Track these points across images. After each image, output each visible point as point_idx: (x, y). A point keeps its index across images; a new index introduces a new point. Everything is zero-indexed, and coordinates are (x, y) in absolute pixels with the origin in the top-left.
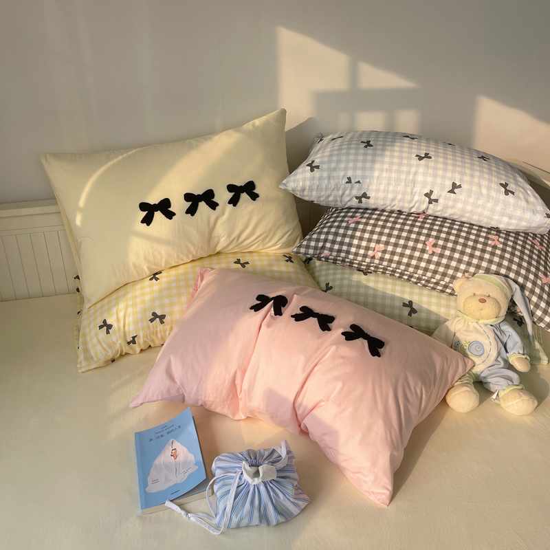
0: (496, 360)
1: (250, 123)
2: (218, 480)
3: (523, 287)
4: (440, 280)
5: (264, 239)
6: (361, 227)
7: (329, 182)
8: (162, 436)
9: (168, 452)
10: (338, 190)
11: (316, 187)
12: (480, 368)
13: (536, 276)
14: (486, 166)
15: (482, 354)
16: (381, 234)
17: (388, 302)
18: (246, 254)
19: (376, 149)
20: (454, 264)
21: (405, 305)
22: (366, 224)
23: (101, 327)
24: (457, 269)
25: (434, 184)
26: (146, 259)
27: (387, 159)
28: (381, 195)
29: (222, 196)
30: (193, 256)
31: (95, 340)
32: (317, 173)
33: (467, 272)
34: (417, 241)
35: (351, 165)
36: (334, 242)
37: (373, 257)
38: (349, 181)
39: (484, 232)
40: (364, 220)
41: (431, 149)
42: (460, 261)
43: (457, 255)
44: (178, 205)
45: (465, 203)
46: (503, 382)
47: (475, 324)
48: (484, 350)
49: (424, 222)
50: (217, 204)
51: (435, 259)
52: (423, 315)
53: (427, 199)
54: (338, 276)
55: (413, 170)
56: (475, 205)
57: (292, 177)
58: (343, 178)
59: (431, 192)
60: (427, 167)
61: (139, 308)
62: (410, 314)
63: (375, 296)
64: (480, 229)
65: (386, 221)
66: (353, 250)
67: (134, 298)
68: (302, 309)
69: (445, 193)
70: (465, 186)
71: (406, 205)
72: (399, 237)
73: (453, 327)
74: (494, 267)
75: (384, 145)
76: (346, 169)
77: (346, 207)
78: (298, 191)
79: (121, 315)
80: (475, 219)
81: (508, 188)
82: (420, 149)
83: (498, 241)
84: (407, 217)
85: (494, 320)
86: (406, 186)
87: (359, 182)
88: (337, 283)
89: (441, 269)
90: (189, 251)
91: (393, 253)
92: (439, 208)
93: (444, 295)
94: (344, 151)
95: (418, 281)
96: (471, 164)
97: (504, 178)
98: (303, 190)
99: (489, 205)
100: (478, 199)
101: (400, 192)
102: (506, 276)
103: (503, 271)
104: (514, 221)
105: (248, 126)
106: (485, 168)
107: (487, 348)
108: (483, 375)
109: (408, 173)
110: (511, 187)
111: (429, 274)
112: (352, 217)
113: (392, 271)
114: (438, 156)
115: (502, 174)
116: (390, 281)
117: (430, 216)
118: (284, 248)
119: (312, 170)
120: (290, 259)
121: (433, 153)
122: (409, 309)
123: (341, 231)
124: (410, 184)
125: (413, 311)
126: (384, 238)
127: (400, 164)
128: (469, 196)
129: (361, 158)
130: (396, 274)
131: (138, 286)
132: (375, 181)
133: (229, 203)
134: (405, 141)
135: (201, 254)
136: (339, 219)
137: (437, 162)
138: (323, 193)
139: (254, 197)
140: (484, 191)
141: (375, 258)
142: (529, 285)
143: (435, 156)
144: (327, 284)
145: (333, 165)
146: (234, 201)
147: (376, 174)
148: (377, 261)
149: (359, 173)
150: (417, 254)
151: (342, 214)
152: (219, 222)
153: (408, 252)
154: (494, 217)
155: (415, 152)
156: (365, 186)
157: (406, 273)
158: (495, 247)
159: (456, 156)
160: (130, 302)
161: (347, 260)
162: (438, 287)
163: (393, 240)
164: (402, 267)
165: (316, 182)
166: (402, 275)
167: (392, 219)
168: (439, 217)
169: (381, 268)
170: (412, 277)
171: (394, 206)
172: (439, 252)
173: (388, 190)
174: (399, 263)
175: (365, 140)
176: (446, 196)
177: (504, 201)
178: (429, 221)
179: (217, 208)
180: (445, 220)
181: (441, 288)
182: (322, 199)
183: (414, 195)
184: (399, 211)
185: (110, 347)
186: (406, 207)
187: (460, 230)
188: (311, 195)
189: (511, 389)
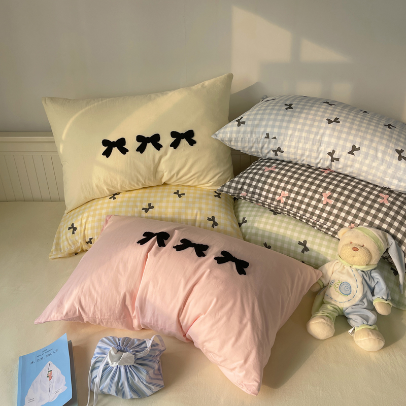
0: (361, 300)
3: (400, 243)
4: (331, 227)
5: (198, 177)
6: (273, 175)
7: (251, 136)
10: (258, 143)
11: (240, 140)
12: (346, 305)
14: (388, 133)
15: (347, 295)
16: (287, 183)
17: (287, 240)
18: (185, 188)
19: (294, 112)
20: (343, 215)
21: (300, 243)
22: (278, 173)
23: (70, 228)
25: (336, 145)
26: (106, 183)
27: (301, 121)
28: (292, 150)
29: (166, 140)
30: (142, 184)
32: (242, 128)
33: (353, 223)
35: (271, 123)
36: (250, 185)
38: (268, 136)
39: (377, 190)
40: (277, 170)
41: (342, 115)
42: (348, 213)
43: (346, 208)
44: (132, 144)
45: (362, 163)
47: (349, 268)
48: (351, 291)
49: (326, 177)
50: (161, 146)
51: (328, 208)
52: (314, 254)
53: (330, 157)
54: (254, 213)
55: (321, 131)
56: (370, 166)
57: (222, 130)
58: (262, 134)
59: (334, 151)
60: (334, 129)
61: (97, 218)
62: (303, 251)
64: (375, 187)
65: (295, 173)
66: (264, 193)
69: (345, 154)
70: (363, 149)
71: (313, 161)
72: (301, 187)
73: (332, 267)
75: (303, 109)
76: (266, 126)
77: (267, 157)
78: (226, 141)
79: (84, 221)
80: (370, 178)
81: (402, 154)
82: (333, 114)
83: (386, 200)
84: (314, 171)
85: (364, 267)
86: (313, 144)
87: (275, 138)
88: (251, 218)
90: (138, 180)
91: (295, 200)
92: (340, 166)
93: (334, 240)
94: (268, 111)
95: (314, 225)
96: (374, 130)
97: (402, 144)
98: (230, 141)
99: (382, 168)
100: (373, 161)
101: (308, 150)
102: (387, 231)
103: (385, 226)
104: (402, 184)
106: (387, 135)
107: (354, 289)
109: (317, 134)
111: (322, 221)
112: (269, 166)
113: (293, 214)
114: (346, 121)
115: (401, 142)
116: (293, 222)
117: (335, 172)
118: (215, 186)
119: (239, 125)
120: (218, 195)
121: (343, 118)
122: (302, 247)
123: (257, 177)
124: (317, 144)
125: (306, 249)
126: (289, 187)
127: (311, 126)
128: (366, 158)
129: (280, 118)
130: (297, 217)
131: (101, 202)
132: (288, 138)
133: (171, 146)
134: (323, 106)
135: (148, 183)
136: (259, 167)
137: (343, 126)
138: (246, 145)
139: (192, 143)
140: (380, 155)
141: (280, 202)
143: (344, 121)
144: (244, 218)
145: (256, 122)
146: (175, 145)
147: (290, 132)
148: (282, 205)
149: (276, 130)
150: (314, 203)
151: (263, 164)
152: (163, 160)
153: (306, 200)
154: (385, 178)
155: (327, 116)
156: (280, 142)
157: (304, 217)
158: (382, 205)
159: (362, 122)
160: (92, 213)
161: (259, 201)
162: (329, 233)
163: (296, 189)
164: (301, 212)
165: (241, 135)
166: (301, 218)
167: (300, 172)
168: (341, 174)
169: (285, 211)
170: (309, 221)
171: (303, 160)
172: (332, 203)
173: (298, 147)
174: (299, 208)
175: (288, 103)
176: (346, 157)
177: (396, 165)
178: (331, 176)
179: (161, 149)
180: (345, 177)
181: (331, 234)
182: (246, 149)
183: (320, 153)
184: (308, 165)
185: (74, 244)
186: (313, 162)
187: (355, 187)
188: (237, 146)
189: (364, 327)
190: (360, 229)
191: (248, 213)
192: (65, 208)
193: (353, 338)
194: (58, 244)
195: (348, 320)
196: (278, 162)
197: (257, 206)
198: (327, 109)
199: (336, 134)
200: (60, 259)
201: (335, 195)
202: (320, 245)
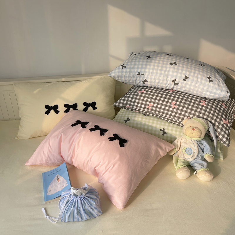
0: (197, 156)
3: (214, 125)
4: (177, 120)
6: (143, 95)
7: (130, 74)
10: (134, 77)
11: (124, 76)
13: (221, 120)
14: (202, 69)
15: (191, 154)
16: (152, 98)
17: (154, 129)
19: (152, 60)
20: (183, 113)
21: (161, 130)
22: (146, 94)
24: (184, 115)
25: (176, 76)
27: (156, 64)
28: (153, 80)
32: (125, 69)
33: (189, 117)
34: (167, 102)
35: (140, 66)
36: (131, 101)
37: (148, 109)
38: (139, 74)
39: (199, 99)
40: (145, 92)
41: (177, 60)
42: (186, 112)
43: (185, 109)
45: (190, 85)
46: (199, 166)
47: (190, 140)
48: (192, 152)
49: (172, 94)
51: (175, 110)
52: (169, 135)
53: (173, 83)
54: (134, 115)
55: (168, 69)
56: (195, 87)
58: (136, 72)
59: (175, 80)
60: (174, 68)
62: (163, 135)
63: (148, 126)
64: (197, 97)
65: (155, 93)
66: (139, 105)
69: (181, 81)
70: (191, 78)
71: (164, 85)
72: (159, 100)
73: (180, 140)
74: (201, 115)
76: (138, 68)
77: (138, 85)
78: (116, 77)
80: (195, 93)
81: (210, 79)
82: (172, 60)
83: (204, 103)
84: (165, 91)
85: (198, 138)
86: (164, 77)
87: (143, 74)
88: (133, 118)
89: (177, 115)
91: (157, 107)
92: (179, 87)
93: (179, 127)
94: (138, 60)
95: (168, 120)
96: (195, 67)
97: (210, 74)
98: (118, 77)
99: (201, 87)
100: (196, 83)
101: (161, 80)
102: (207, 119)
103: (205, 117)
104: (212, 94)
106: (201, 70)
107: (193, 151)
108: (192, 163)
109: (165, 71)
110: (212, 79)
111: (172, 117)
112: (140, 90)
113: (156, 115)
114: (180, 64)
115: (209, 73)
116: (156, 119)
117: (175, 91)
119: (122, 68)
121: (178, 62)
122: (163, 132)
123: (135, 97)
124: (166, 76)
125: (165, 133)
126: (153, 100)
127: (162, 67)
128: (192, 82)
129: (145, 63)
130: (158, 117)
132: (150, 74)
134: (166, 56)
136: (135, 91)
137: (179, 66)
138: (127, 79)
140: (199, 80)
141: (149, 109)
142: (217, 124)
144: (128, 118)
145: (132, 66)
147: (151, 71)
148: (150, 111)
150: (167, 108)
151: (136, 89)
153: (163, 107)
154: (203, 92)
155: (170, 61)
156: (146, 76)
157: (162, 116)
158: (203, 106)
159: (188, 64)
161: (137, 109)
163: (157, 101)
164: (161, 114)
165: (124, 74)
166: (160, 117)
167: (157, 92)
168: (179, 92)
169: (152, 114)
170: (165, 118)
171: (159, 86)
172: (177, 107)
173: (156, 78)
174: (159, 112)
175: (148, 55)
177: (208, 85)
178: (174, 93)
180: (182, 93)
181: (177, 124)
182: (127, 81)
183: (168, 81)
184: (161, 88)
187: (188, 98)
188: (122, 79)
189: (202, 170)
198: (169, 58)
199: (176, 70)
201: (178, 103)
202: (172, 130)
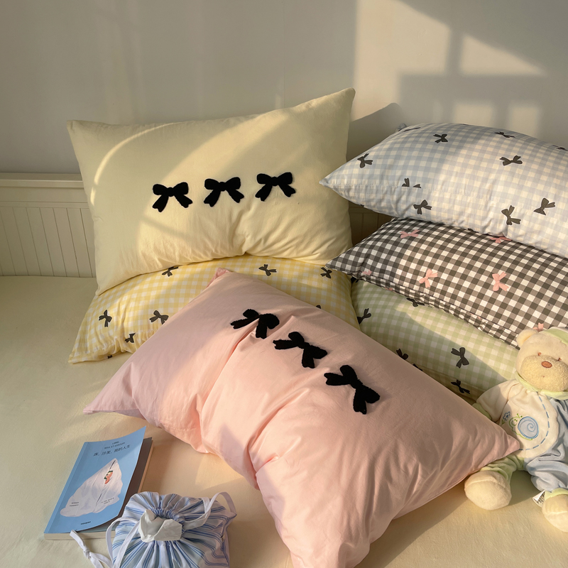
0: (555, 448)
1: (306, 103)
2: (120, 524)
4: (504, 327)
5: (297, 246)
6: (414, 244)
7: (381, 183)
8: (108, 452)
9: (104, 473)
10: (392, 193)
11: (364, 188)
12: (529, 454)
15: (532, 438)
16: (437, 256)
17: (434, 345)
18: (277, 260)
19: (450, 146)
20: (525, 308)
21: (454, 352)
22: (422, 241)
23: (101, 318)
24: (528, 316)
25: (516, 198)
26: (157, 250)
27: (460, 160)
28: (445, 206)
29: (250, 187)
30: (212, 254)
31: (93, 331)
32: (368, 169)
33: (542, 322)
34: (481, 271)
35: (412, 163)
36: (377, 259)
37: (423, 285)
38: (407, 183)
40: (420, 237)
41: (526, 151)
43: (531, 298)
44: (197, 192)
45: (557, 228)
46: (552, 480)
47: (534, 394)
48: (538, 432)
49: (498, 249)
50: (242, 196)
51: (501, 298)
52: (476, 370)
53: (505, 218)
54: (382, 303)
55: (492, 177)
57: (336, 173)
58: (399, 180)
59: (512, 208)
60: (512, 174)
61: (142, 303)
62: (459, 365)
63: (419, 334)
65: (448, 241)
66: (399, 272)
67: (140, 291)
68: (290, 335)
69: (530, 212)
70: (560, 205)
71: (478, 223)
72: (458, 263)
73: (507, 392)
75: (463, 142)
76: (405, 167)
77: (405, 217)
78: (341, 190)
79: (122, 308)
82: (511, 151)
84: (479, 239)
85: (561, 393)
86: (478, 197)
87: (418, 186)
88: (378, 311)
89: (507, 313)
90: (206, 248)
91: (447, 283)
92: (521, 232)
93: (509, 348)
94: (408, 145)
95: (477, 324)
98: (349, 190)
101: (471, 205)
105: (301, 107)
107: (543, 429)
108: (530, 464)
109: (485, 180)
111: (490, 317)
112: (407, 230)
113: (445, 306)
114: (532, 162)
116: (444, 318)
117: (512, 241)
118: (324, 259)
119: (362, 166)
120: (327, 273)
121: (527, 157)
122: (458, 358)
123: (389, 247)
124: (485, 196)
125: (464, 361)
126: (439, 263)
127: (477, 168)
128: (564, 220)
129: (426, 155)
130: (450, 311)
131: (149, 279)
132: (439, 187)
133: (257, 196)
134: (494, 139)
135: (221, 253)
136: (392, 231)
137: (528, 169)
138: (373, 196)
139: (289, 192)
141: (424, 287)
143: (528, 161)
144: (366, 311)
145: (389, 161)
146: (263, 195)
147: (442, 177)
148: (427, 291)
149: (420, 174)
150: (478, 288)
151: (398, 226)
152: (244, 218)
153: (466, 284)
155: (502, 153)
156: (425, 192)
157: (462, 311)
159: (559, 164)
160: (135, 296)
161: (391, 284)
162: (502, 337)
163: (450, 266)
164: (458, 303)
165: (365, 181)
166: (457, 312)
167: (456, 239)
168: (522, 244)
169: (432, 301)
170: (469, 317)
171: (462, 222)
172: (508, 290)
173: (455, 200)
174: (454, 297)
175: (440, 133)
176: (531, 217)
178: (506, 248)
179: (242, 200)
180: (529, 249)
181: (505, 338)
182: (373, 204)
183: (489, 210)
184: (469, 229)
185: (106, 341)
186: (478, 225)
187: (545, 265)
188: (359, 198)
189: (560, 493)
190: (553, 332)
191: (373, 302)
192: (96, 287)
193: (540, 509)
194: (83, 341)
195: (532, 480)
196: (422, 224)
197: (388, 292)
198: (502, 143)
199: (516, 180)
200: (85, 364)
201: (513, 278)
202: (487, 355)
